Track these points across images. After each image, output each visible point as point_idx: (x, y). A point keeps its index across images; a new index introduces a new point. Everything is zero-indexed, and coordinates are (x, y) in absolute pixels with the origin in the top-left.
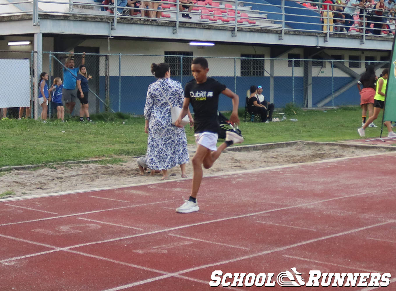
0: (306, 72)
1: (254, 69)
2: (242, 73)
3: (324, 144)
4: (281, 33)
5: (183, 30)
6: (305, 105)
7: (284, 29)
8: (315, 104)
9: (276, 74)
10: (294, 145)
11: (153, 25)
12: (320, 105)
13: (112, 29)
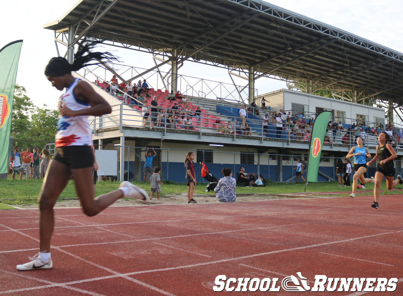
0: (279, 163)
1: (248, 160)
2: (241, 162)
3: (269, 195)
4: (261, 140)
5: (204, 137)
6: (279, 181)
7: (263, 137)
8: (284, 180)
9: (261, 163)
10: (252, 196)
11: (187, 134)
12: (287, 181)
13: (164, 135)
